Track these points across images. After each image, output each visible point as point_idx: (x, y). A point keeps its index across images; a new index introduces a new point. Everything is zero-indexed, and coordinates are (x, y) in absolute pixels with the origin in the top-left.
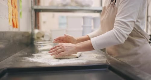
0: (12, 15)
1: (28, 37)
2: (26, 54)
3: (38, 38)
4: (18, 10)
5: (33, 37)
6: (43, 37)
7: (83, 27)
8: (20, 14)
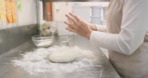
0: (5, 10)
1: (33, 29)
2: (21, 51)
3: (44, 30)
4: (16, 4)
5: (39, 29)
6: (49, 28)
7: (92, 18)
8: (19, 7)
